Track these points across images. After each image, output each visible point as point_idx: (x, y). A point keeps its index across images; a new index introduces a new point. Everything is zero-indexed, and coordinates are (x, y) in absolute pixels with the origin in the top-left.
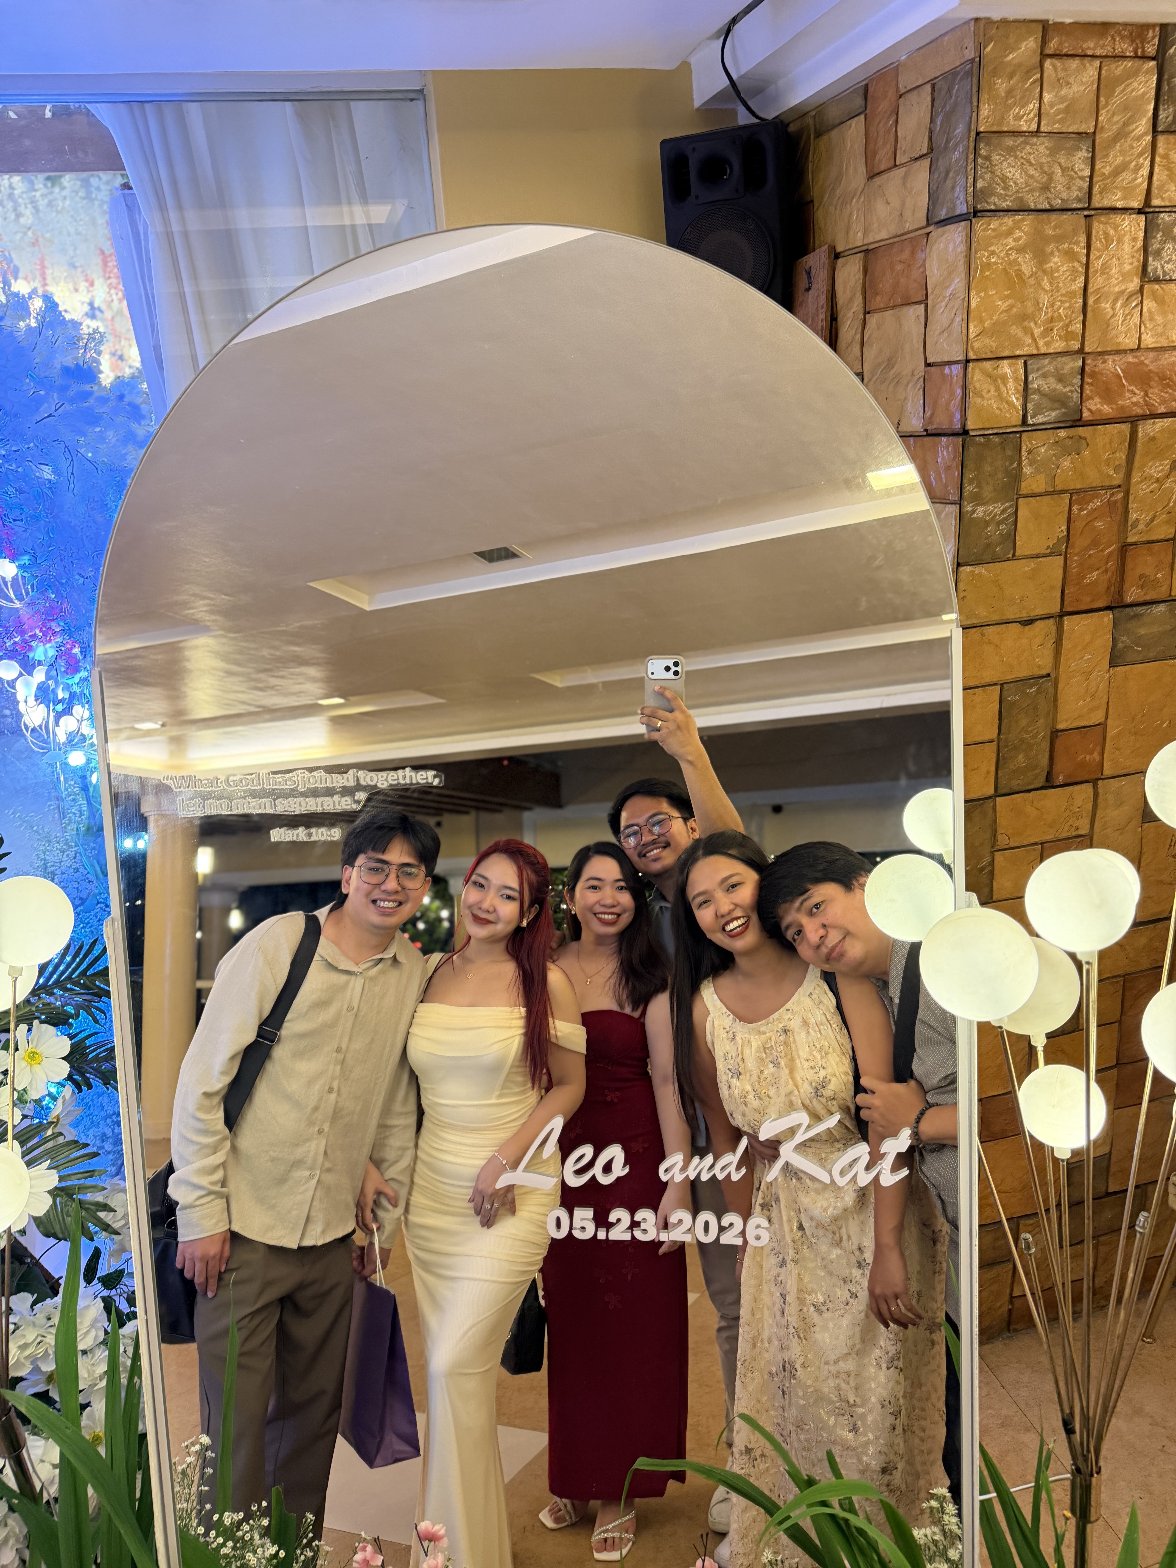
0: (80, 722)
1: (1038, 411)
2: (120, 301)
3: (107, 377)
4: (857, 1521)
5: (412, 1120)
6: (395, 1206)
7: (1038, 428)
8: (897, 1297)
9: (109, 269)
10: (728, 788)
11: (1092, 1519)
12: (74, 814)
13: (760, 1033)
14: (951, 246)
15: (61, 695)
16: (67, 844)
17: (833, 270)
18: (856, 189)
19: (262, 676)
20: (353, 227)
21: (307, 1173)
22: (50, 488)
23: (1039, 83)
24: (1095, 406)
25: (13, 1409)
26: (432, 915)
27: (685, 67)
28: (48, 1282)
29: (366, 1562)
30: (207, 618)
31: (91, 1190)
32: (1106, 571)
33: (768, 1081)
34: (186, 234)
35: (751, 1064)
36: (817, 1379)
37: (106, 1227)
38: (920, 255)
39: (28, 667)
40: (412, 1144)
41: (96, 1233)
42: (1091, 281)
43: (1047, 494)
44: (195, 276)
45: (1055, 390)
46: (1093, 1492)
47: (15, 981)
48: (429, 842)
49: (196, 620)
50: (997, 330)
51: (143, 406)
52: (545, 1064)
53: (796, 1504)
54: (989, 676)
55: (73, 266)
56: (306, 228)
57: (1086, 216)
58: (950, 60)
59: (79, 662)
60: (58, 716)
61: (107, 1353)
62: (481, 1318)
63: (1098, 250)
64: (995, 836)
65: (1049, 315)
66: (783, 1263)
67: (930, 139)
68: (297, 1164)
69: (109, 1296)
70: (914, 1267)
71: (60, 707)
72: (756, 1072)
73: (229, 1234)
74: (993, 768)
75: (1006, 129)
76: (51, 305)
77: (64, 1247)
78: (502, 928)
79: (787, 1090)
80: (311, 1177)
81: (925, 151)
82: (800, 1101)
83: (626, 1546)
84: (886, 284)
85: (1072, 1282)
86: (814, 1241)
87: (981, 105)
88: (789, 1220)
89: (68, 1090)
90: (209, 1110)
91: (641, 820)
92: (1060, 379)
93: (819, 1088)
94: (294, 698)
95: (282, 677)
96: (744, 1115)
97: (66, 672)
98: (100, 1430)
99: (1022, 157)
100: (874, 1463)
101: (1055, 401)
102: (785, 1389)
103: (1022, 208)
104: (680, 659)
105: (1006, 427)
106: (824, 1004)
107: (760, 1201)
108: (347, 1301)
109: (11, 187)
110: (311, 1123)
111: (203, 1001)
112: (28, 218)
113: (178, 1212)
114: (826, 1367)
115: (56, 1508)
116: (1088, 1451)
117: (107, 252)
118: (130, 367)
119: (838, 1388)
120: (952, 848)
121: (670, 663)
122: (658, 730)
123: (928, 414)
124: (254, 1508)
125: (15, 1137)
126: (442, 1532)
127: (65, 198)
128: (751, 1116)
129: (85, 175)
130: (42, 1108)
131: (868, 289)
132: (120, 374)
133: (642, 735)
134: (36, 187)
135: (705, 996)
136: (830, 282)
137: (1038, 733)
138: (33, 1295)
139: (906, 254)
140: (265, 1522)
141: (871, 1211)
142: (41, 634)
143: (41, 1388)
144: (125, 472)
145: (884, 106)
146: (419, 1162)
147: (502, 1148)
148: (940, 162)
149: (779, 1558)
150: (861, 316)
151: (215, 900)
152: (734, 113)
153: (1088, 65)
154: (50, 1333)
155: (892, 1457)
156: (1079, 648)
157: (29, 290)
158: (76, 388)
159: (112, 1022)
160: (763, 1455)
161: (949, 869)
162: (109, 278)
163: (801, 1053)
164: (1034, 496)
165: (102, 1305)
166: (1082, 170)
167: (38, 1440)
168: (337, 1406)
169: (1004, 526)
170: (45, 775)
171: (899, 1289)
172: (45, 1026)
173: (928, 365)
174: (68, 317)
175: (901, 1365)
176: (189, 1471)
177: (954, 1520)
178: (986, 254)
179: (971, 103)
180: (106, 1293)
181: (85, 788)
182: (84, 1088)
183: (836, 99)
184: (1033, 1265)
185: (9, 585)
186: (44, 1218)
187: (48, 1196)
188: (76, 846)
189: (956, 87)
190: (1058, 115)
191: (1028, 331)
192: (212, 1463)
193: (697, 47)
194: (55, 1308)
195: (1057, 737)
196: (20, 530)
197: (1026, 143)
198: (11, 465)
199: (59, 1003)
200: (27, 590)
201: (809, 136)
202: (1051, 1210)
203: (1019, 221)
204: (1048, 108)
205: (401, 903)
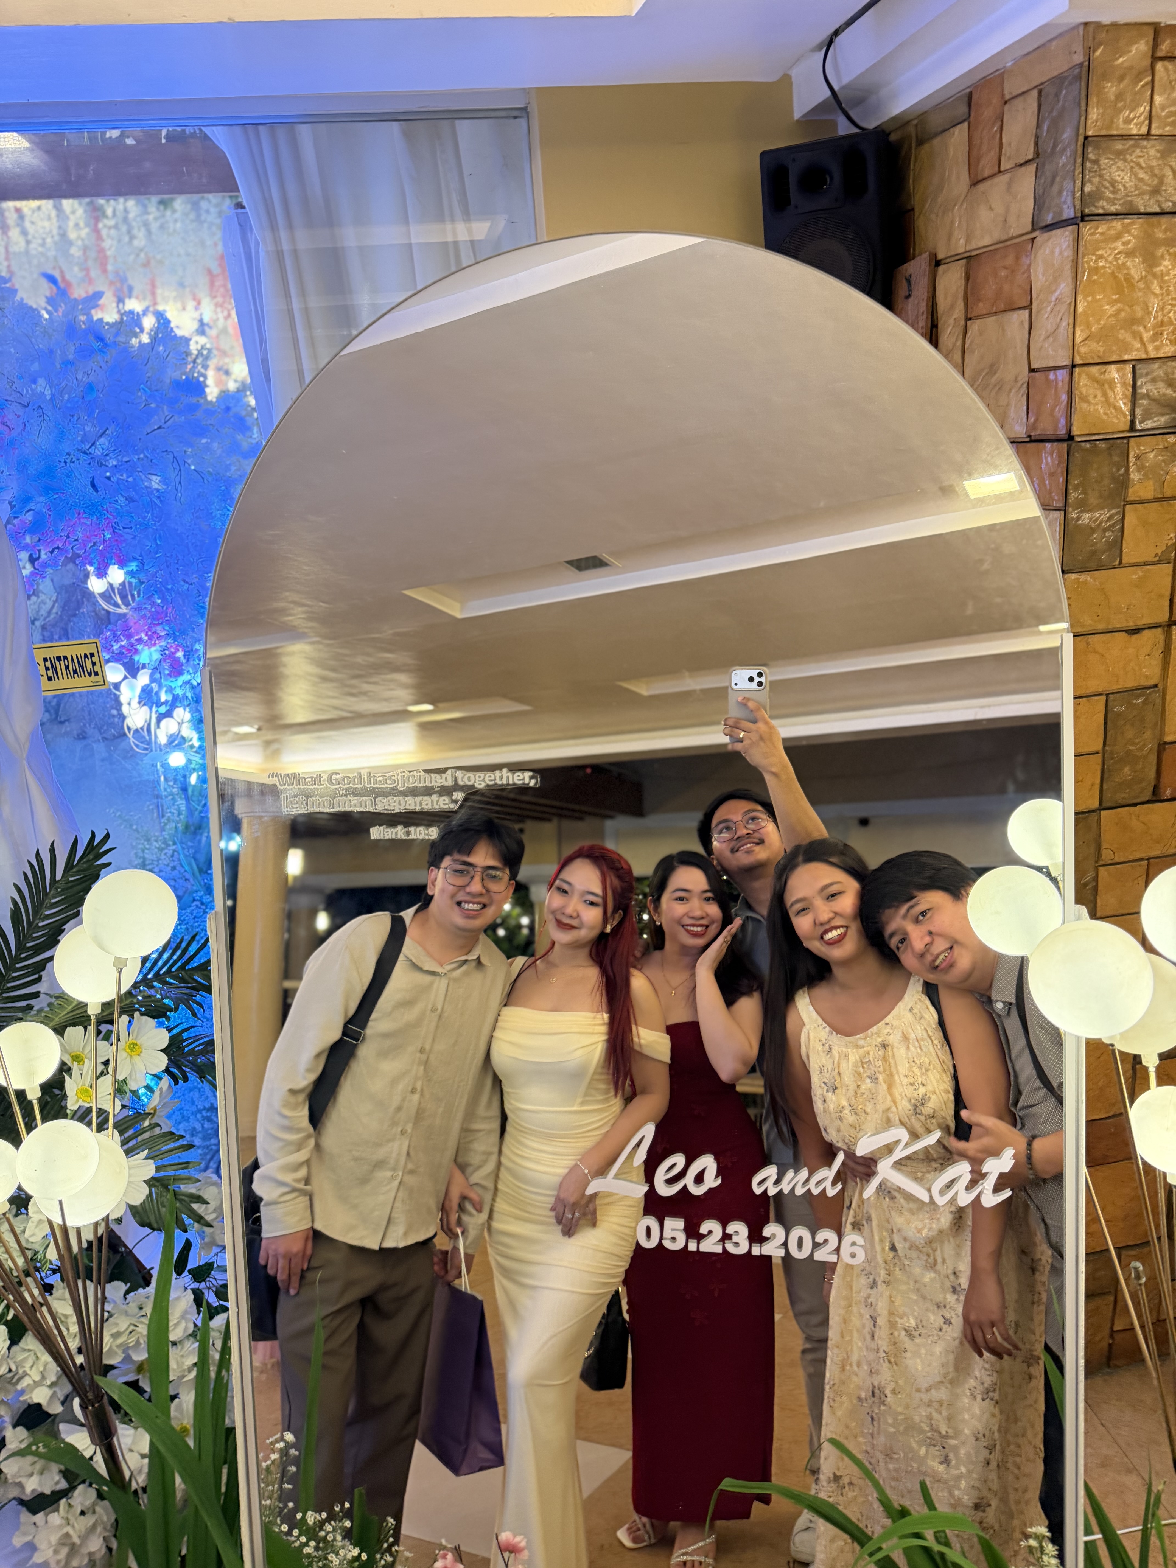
0: (180, 724)
1: (1146, 416)
2: (226, 318)
3: (212, 393)
4: (953, 1555)
5: (496, 1125)
6: (480, 1211)
7: (1146, 434)
8: (993, 1325)
9: (215, 288)
12: (172, 814)
13: (858, 1047)
14: (1057, 251)
15: (163, 698)
16: (165, 842)
17: (934, 278)
18: (959, 197)
19: (355, 682)
20: (456, 243)
21: (389, 1174)
22: (159, 497)
23: (1150, 86)
25: (105, 1397)
26: (512, 922)
27: (786, 80)
28: (140, 1272)
30: (304, 625)
31: (186, 1181)
33: (865, 1096)
34: (295, 252)
35: (848, 1078)
36: (907, 1407)
37: (199, 1219)
38: (1025, 261)
39: (133, 670)
40: (496, 1150)
41: (189, 1225)
43: (1156, 500)
44: (303, 293)
45: (1164, 395)
47: (120, 973)
48: (514, 846)
49: (295, 626)
50: (1105, 334)
51: (248, 418)
52: (628, 1073)
53: (885, 1536)
54: (1094, 686)
55: (181, 285)
56: (410, 245)
58: (1058, 65)
59: (183, 665)
60: (160, 718)
61: (197, 1344)
62: (562, 1329)
64: (1099, 850)
65: (1159, 319)
66: (874, 1285)
67: (1036, 144)
68: (380, 1164)
69: (199, 1289)
70: (1012, 1295)
71: (162, 709)
72: (852, 1087)
73: (311, 1233)
74: (1098, 781)
75: (1115, 133)
76: (163, 322)
77: (158, 1237)
78: (586, 934)
79: (885, 1107)
80: (393, 1178)
81: (1030, 157)
82: (897, 1118)
84: (989, 289)
86: (907, 1263)
87: (1090, 109)
88: (881, 1241)
89: (165, 1082)
90: (295, 1107)
92: (1170, 384)
93: (918, 1106)
94: (384, 704)
95: (375, 683)
96: (839, 1131)
97: (170, 675)
98: (189, 1422)
99: (1132, 161)
100: (966, 1497)
101: (1165, 406)
102: (875, 1416)
103: (1132, 212)
104: (763, 669)
105: (1113, 433)
106: (925, 1019)
107: (851, 1219)
108: (426, 1307)
109: (126, 211)
110: (394, 1124)
111: (289, 1001)
112: (140, 241)
113: (262, 1209)
114: (918, 1395)
115: (144, 1498)
117: (215, 272)
118: (236, 381)
119: (930, 1417)
120: (1061, 860)
121: (754, 674)
122: (741, 741)
123: (1032, 420)
124: (337, 1509)
125: (115, 1126)
126: (523, 1544)
127: (176, 221)
128: (846, 1131)
129: (195, 197)
130: (140, 1100)
131: (970, 295)
132: (225, 389)
133: (725, 745)
134: (149, 211)
135: (799, 1007)
136: (931, 290)
137: (1145, 745)
138: (126, 1284)
139: (1010, 260)
140: (348, 1524)
141: (968, 1235)
142: (146, 638)
143: (131, 1377)
144: (230, 483)
145: (988, 113)
146: (502, 1169)
147: (585, 1156)
148: (1047, 167)
150: (963, 323)
151: (304, 901)
152: (834, 124)
154: (142, 1323)
155: (985, 1493)
157: (142, 307)
158: (186, 400)
159: (211, 1016)
160: (851, 1484)
161: (1054, 880)
162: (215, 297)
163: (900, 1068)
164: (1141, 502)
165: (192, 1297)
167: (127, 1429)
168: (415, 1410)
169: (1111, 534)
170: (147, 774)
171: (995, 1316)
172: (145, 1018)
173: (1032, 370)
174: (178, 333)
175: (996, 1396)
176: (272, 1468)
178: (1094, 258)
179: (1080, 107)
180: (196, 1285)
181: (184, 788)
182: (181, 1082)
183: (938, 107)
184: (1143, 1295)
185: (116, 591)
186: (140, 1209)
187: (145, 1185)
188: (174, 844)
189: (1064, 92)
190: (1169, 117)
191: (1137, 335)
192: (296, 1461)
193: (798, 60)
194: (147, 1298)
195: (1164, 749)
196: (130, 537)
197: (1136, 146)
198: (122, 475)
199: (159, 996)
200: (133, 596)
201: (911, 144)
202: (1162, 1239)
203: (1129, 224)
204: (1159, 111)
205: (484, 906)
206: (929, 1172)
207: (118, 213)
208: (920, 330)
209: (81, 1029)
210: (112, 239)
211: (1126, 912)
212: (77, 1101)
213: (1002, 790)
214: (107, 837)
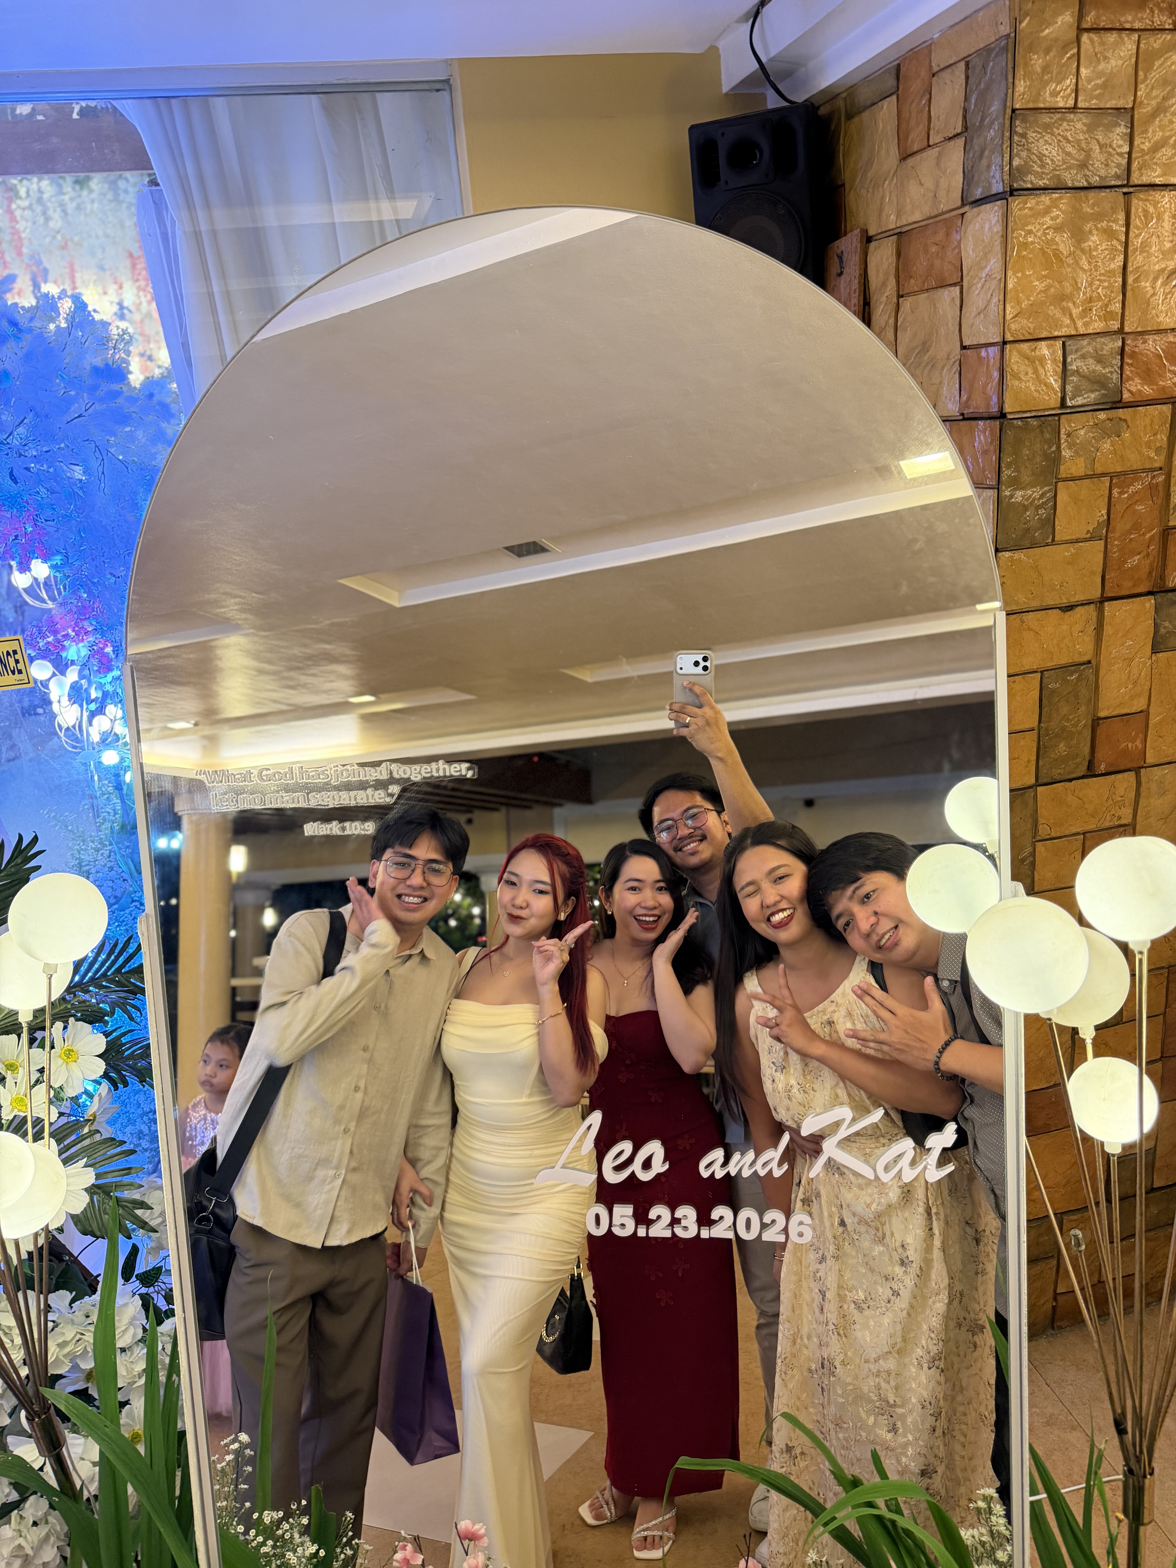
0: (113, 721)
1: (1077, 393)
2: (149, 303)
3: (136, 378)
4: (904, 1522)
5: (447, 1119)
6: (431, 1204)
7: (1077, 410)
9: (137, 272)
10: (759, 783)
11: (1145, 1521)
12: (108, 813)
14: (987, 226)
15: (94, 694)
16: (101, 843)
17: (865, 254)
18: (889, 172)
19: (292, 674)
20: (381, 223)
21: (331, 1172)
22: (81, 488)
23: (1076, 59)
24: (1135, 387)
25: (52, 1408)
26: (464, 913)
27: (713, 50)
28: (86, 1279)
29: (406, 1561)
30: (238, 617)
31: (128, 1187)
32: (1148, 555)
33: (813, 1074)
34: (214, 233)
36: (856, 1377)
37: (143, 1225)
38: (955, 236)
39: (61, 667)
40: (447, 1143)
41: (134, 1230)
42: (1130, 260)
43: (1087, 477)
44: (223, 275)
45: (1094, 371)
46: (1146, 1493)
47: (50, 979)
48: (458, 840)
49: (228, 619)
50: (1034, 311)
51: (172, 405)
54: (1028, 663)
55: (102, 268)
56: (334, 224)
57: (1125, 194)
58: (986, 36)
59: (111, 660)
60: (92, 715)
61: (145, 1351)
62: (512, 1317)
63: (1138, 228)
64: (1036, 826)
65: (1088, 295)
66: (823, 1259)
67: (965, 117)
68: (322, 1163)
69: (147, 1294)
71: (93, 707)
72: (801, 1066)
74: (1034, 758)
75: (1042, 106)
76: (80, 306)
77: (102, 1245)
79: (832, 1083)
80: (335, 1177)
81: (959, 130)
82: (845, 1094)
83: (667, 1544)
84: (920, 265)
85: (1123, 1277)
86: (856, 1237)
87: (1017, 82)
88: (830, 1216)
89: (105, 1087)
91: (675, 815)
92: (1100, 360)
94: (325, 696)
95: (314, 675)
96: (788, 1109)
97: (99, 671)
98: (139, 1428)
99: (1059, 134)
100: (913, 1464)
101: (1095, 383)
102: (825, 1387)
103: (1060, 186)
104: (708, 653)
105: (1045, 410)
107: (801, 1196)
108: (381, 1299)
109: (40, 191)
110: (336, 1122)
112: (56, 223)
114: (866, 1365)
115: (96, 1506)
116: (1141, 1452)
117: (136, 255)
118: (159, 367)
119: (878, 1387)
120: (997, 837)
121: (699, 658)
122: (687, 726)
123: (964, 398)
124: (294, 1507)
125: (52, 1135)
126: (482, 1531)
127: (93, 201)
128: (795, 1110)
129: (113, 175)
130: (79, 1106)
131: (901, 272)
132: (148, 375)
133: (672, 730)
134: (65, 190)
136: (863, 267)
137: (1079, 721)
138: (71, 1293)
139: (940, 236)
140: (305, 1521)
142: (73, 634)
143: (80, 1386)
144: (153, 470)
145: (915, 86)
146: (454, 1161)
148: (975, 141)
149: (824, 1559)
150: (895, 300)
151: (249, 898)
152: (764, 97)
153: (1126, 39)
154: (89, 1331)
155: (932, 1459)
156: (1120, 634)
157: (59, 291)
158: (106, 387)
159: (147, 1019)
160: (802, 1454)
161: (991, 858)
162: (137, 280)
164: (1073, 479)
165: (140, 1302)
166: (1120, 146)
167: (77, 1438)
168: (372, 1404)
169: (1043, 511)
170: (78, 774)
172: (81, 1023)
173: (964, 348)
174: (97, 317)
176: (227, 1470)
177: (1002, 1521)
178: (1023, 233)
179: (1007, 79)
180: (144, 1290)
181: (119, 787)
182: (120, 1086)
183: (867, 80)
184: (1083, 1261)
185: (42, 586)
186: (81, 1216)
187: (85, 1194)
188: (111, 844)
189: (991, 64)
190: (1095, 90)
191: (1066, 311)
192: (251, 1461)
193: (724, 31)
194: (93, 1306)
195: (1098, 725)
196: (52, 530)
197: (1063, 119)
198: (42, 466)
199: (94, 1001)
200: (59, 590)
201: (840, 119)
202: (1101, 1206)
203: (1056, 199)
204: (1085, 84)
205: (425, 900)
206: (877, 1148)
207: (31, 193)
208: (853, 309)
209: (14, 1037)
210: (27, 221)
211: (1063, 886)
212: (12, 1111)
213: (938, 769)
214: (35, 839)
